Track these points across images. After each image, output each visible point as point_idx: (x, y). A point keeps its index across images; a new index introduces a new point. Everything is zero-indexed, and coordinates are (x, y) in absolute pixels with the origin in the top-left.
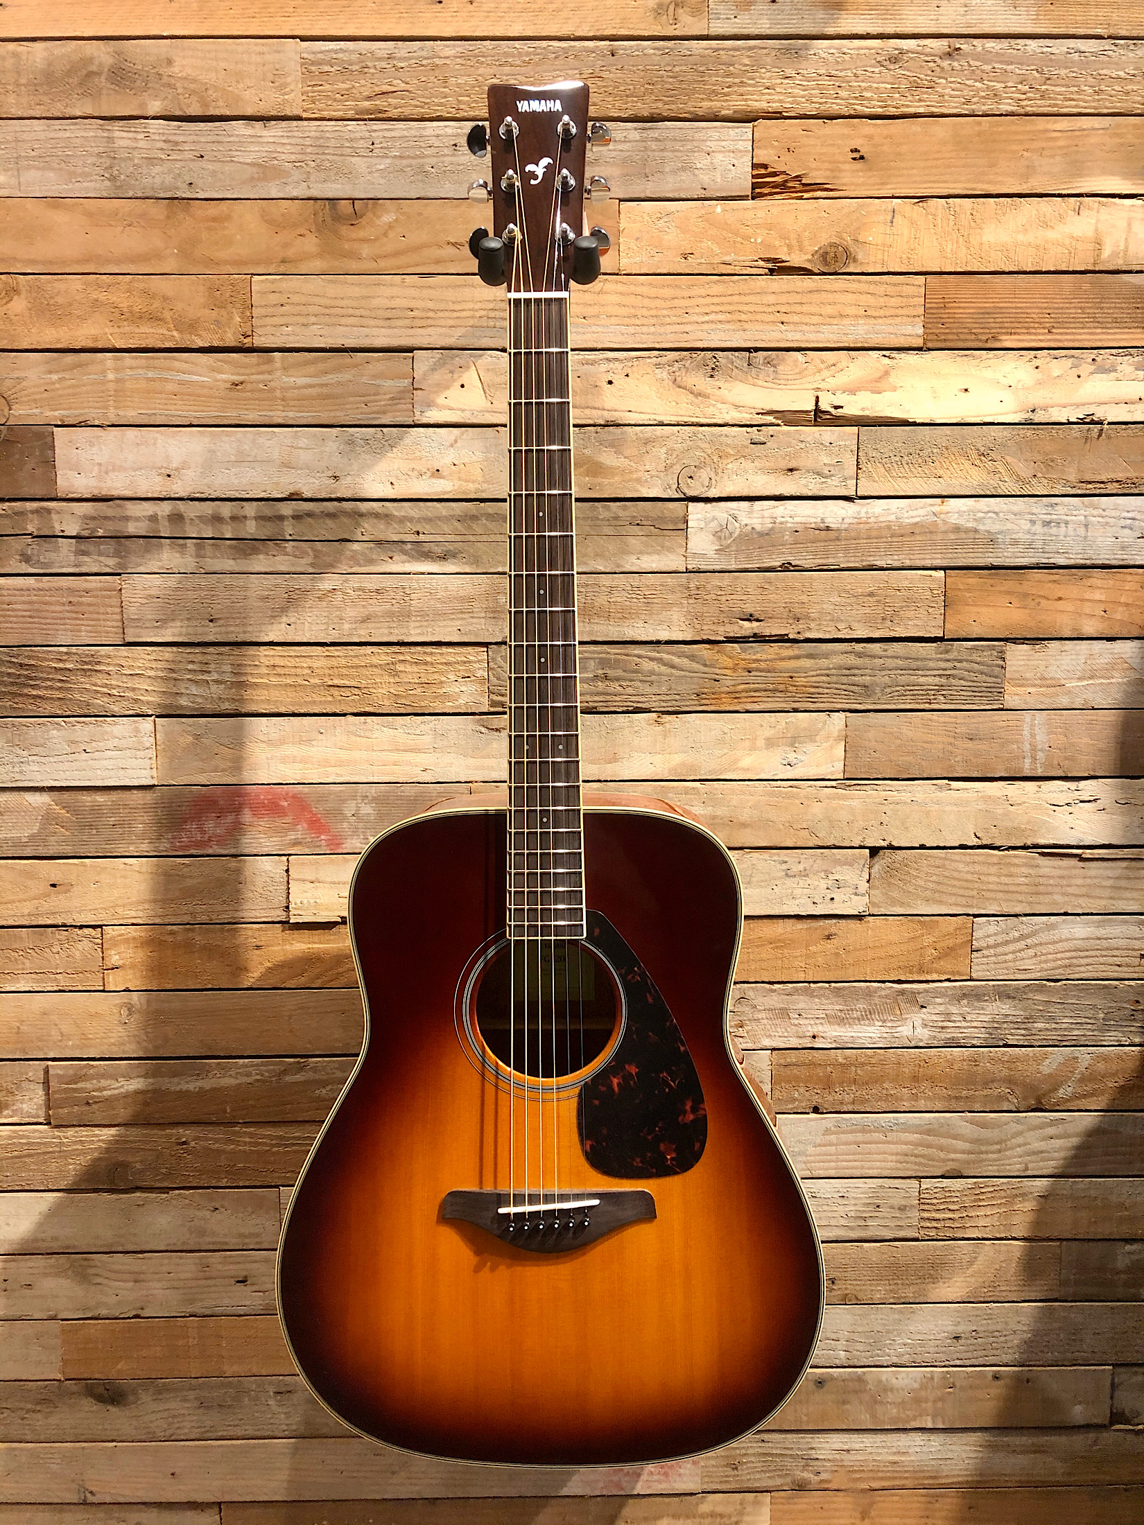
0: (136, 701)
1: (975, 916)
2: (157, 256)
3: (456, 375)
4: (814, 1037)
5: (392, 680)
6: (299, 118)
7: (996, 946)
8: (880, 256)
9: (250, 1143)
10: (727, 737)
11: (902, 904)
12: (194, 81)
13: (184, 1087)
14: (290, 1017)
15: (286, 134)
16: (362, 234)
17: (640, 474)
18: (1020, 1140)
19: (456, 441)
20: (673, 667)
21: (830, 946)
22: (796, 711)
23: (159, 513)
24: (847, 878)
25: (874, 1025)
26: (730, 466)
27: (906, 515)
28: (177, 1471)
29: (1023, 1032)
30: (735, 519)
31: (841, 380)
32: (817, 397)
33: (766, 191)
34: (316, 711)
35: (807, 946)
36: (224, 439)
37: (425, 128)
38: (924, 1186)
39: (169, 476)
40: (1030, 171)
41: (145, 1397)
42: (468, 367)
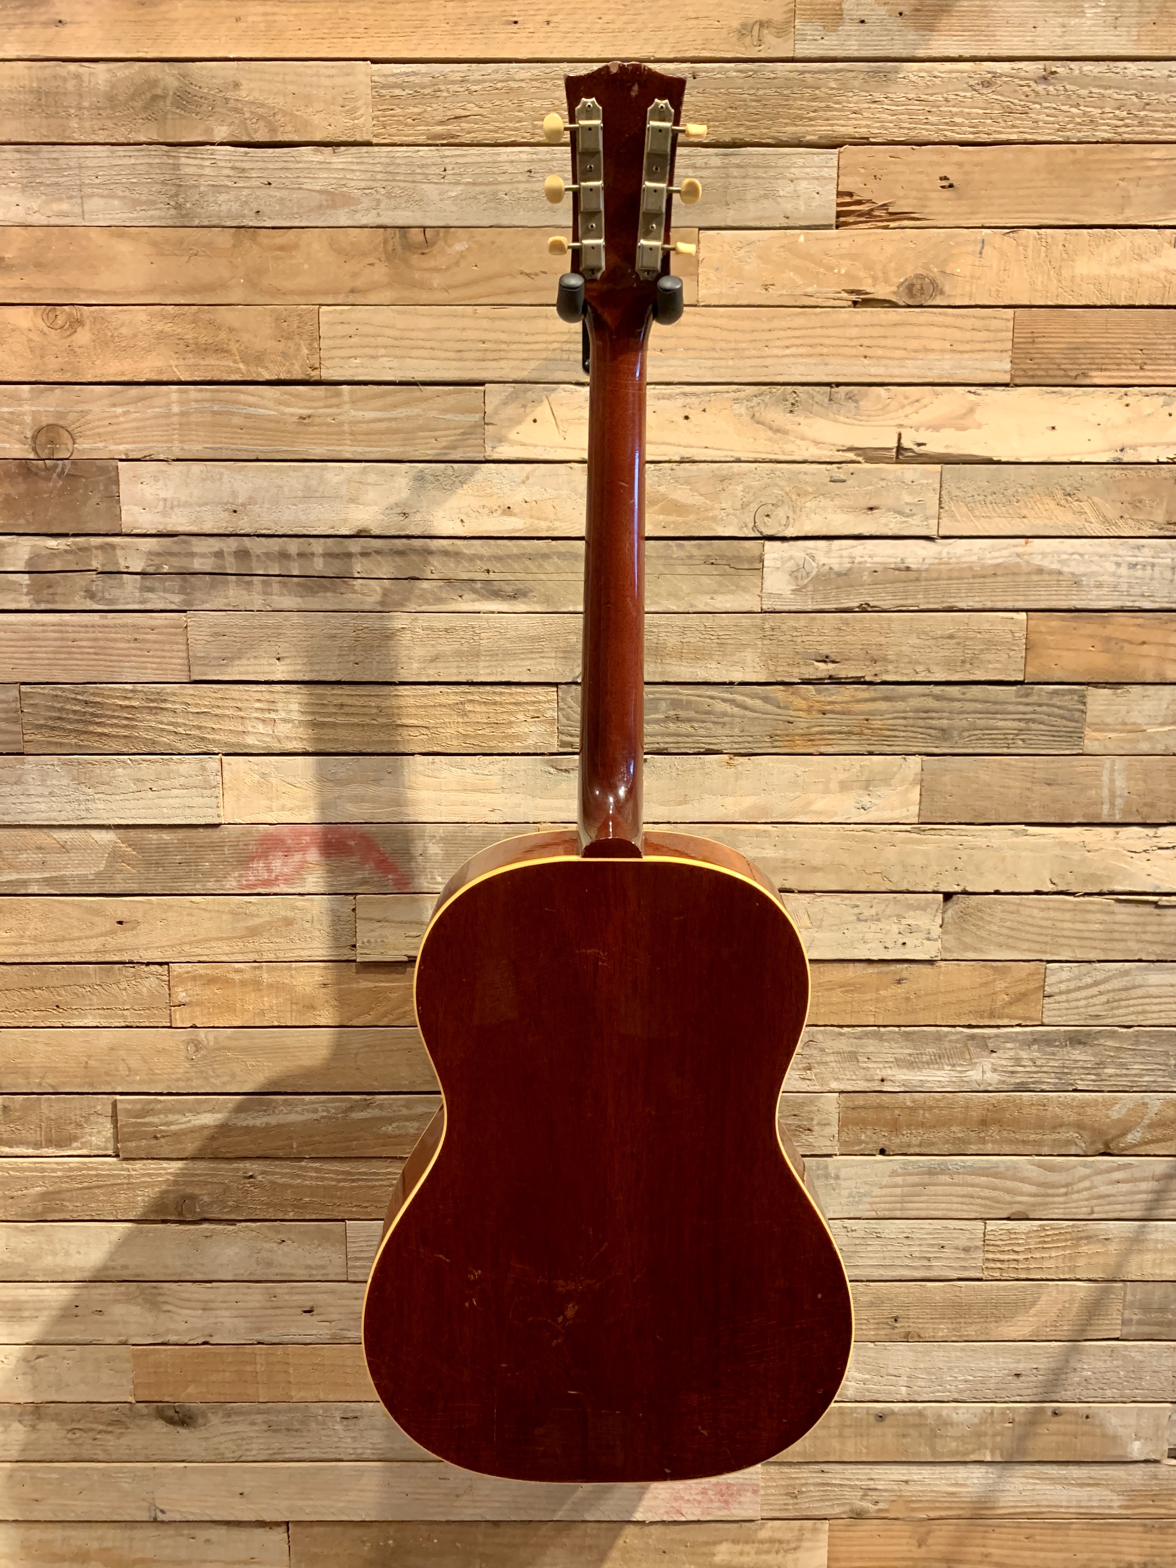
0: (203, 739)
1: (1049, 962)
2: (224, 285)
3: (528, 410)
4: (883, 1080)
5: (461, 720)
6: (369, 144)
7: (1068, 992)
8: (968, 288)
9: (317, 1178)
10: (800, 780)
11: (975, 950)
12: (262, 105)
13: (250, 1122)
14: (356, 1054)
15: (355, 160)
16: (432, 263)
17: (716, 512)
18: (1087, 1184)
19: (527, 478)
20: (746, 708)
21: (900, 990)
22: (871, 754)
23: (225, 549)
24: (920, 923)
25: (943, 1069)
26: (808, 504)
27: (989, 556)
28: (246, 1491)
29: (1093, 1077)
30: (813, 558)
31: (925, 416)
32: (900, 435)
33: (851, 219)
34: (384, 751)
35: (878, 990)
36: (291, 473)
37: (498, 154)
38: (989, 1228)
39: (235, 512)
40: (1126, 200)
41: (214, 1420)
42: (542, 401)
